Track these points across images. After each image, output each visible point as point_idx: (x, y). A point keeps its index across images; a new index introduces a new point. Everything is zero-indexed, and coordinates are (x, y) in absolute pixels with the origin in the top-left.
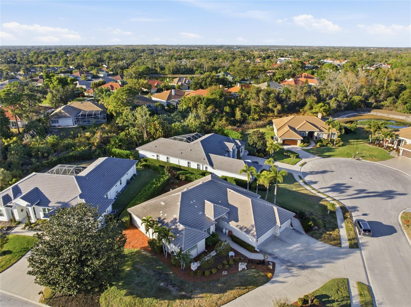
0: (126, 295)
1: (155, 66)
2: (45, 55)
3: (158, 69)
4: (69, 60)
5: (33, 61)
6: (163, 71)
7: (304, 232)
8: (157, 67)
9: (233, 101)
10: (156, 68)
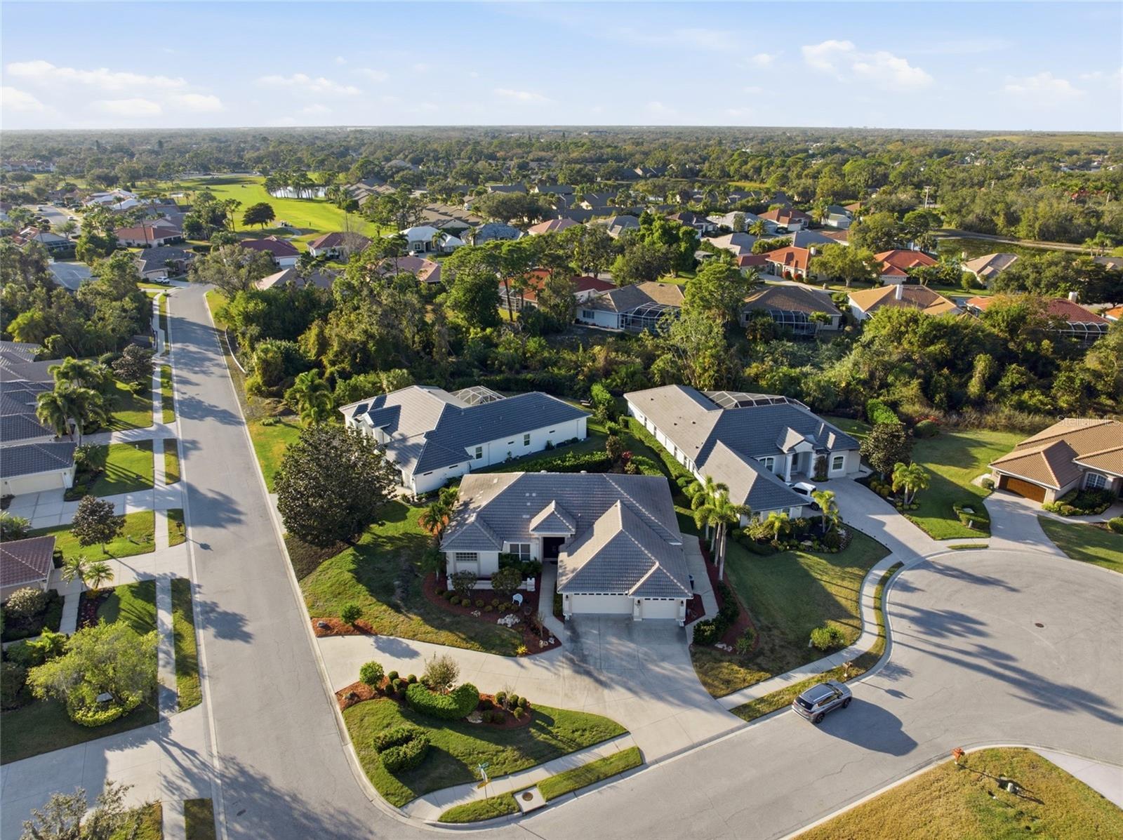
0: (350, 571)
1: (993, 212)
2: (761, 161)
3: (1000, 221)
4: (806, 176)
5: (732, 174)
6: (1013, 229)
7: (690, 641)
8: (998, 215)
9: (1046, 343)
10: (995, 218)
